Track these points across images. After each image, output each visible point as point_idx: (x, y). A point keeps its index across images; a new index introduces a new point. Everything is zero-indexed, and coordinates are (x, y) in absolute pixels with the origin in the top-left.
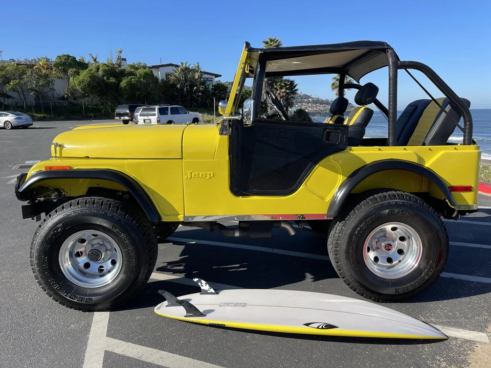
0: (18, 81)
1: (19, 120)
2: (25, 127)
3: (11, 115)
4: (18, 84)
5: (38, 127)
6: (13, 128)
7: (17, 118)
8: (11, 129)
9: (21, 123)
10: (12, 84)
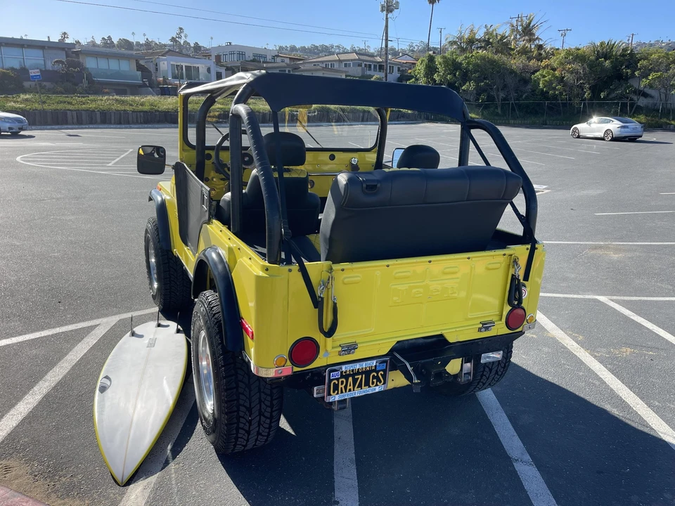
0: (659, 74)
1: (623, 130)
2: (633, 139)
3: (616, 122)
4: (659, 77)
5: (654, 139)
6: (614, 139)
7: (622, 127)
8: (610, 141)
9: (626, 133)
10: (650, 78)
